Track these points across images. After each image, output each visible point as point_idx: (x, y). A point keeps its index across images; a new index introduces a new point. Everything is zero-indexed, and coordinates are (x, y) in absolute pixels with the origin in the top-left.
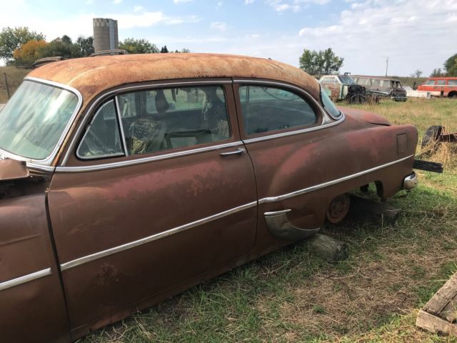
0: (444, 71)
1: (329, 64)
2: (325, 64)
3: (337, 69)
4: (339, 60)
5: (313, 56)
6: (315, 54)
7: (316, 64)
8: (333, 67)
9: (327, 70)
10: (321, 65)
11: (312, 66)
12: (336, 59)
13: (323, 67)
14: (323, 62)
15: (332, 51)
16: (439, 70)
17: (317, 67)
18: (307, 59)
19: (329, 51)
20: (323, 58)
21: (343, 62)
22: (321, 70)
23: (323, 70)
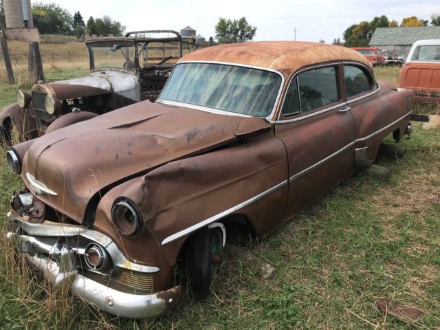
0: (343, 41)
1: (243, 33)
2: (239, 33)
3: (251, 38)
4: (253, 29)
5: (228, 25)
6: (229, 22)
7: (231, 32)
8: (247, 36)
9: (241, 38)
10: (236, 34)
11: (227, 34)
12: (249, 28)
13: (238, 36)
14: (237, 31)
15: (246, 20)
16: (339, 40)
17: (232, 36)
18: (222, 27)
19: (243, 20)
20: (238, 27)
21: (256, 31)
22: (235, 39)
23: (238, 38)
